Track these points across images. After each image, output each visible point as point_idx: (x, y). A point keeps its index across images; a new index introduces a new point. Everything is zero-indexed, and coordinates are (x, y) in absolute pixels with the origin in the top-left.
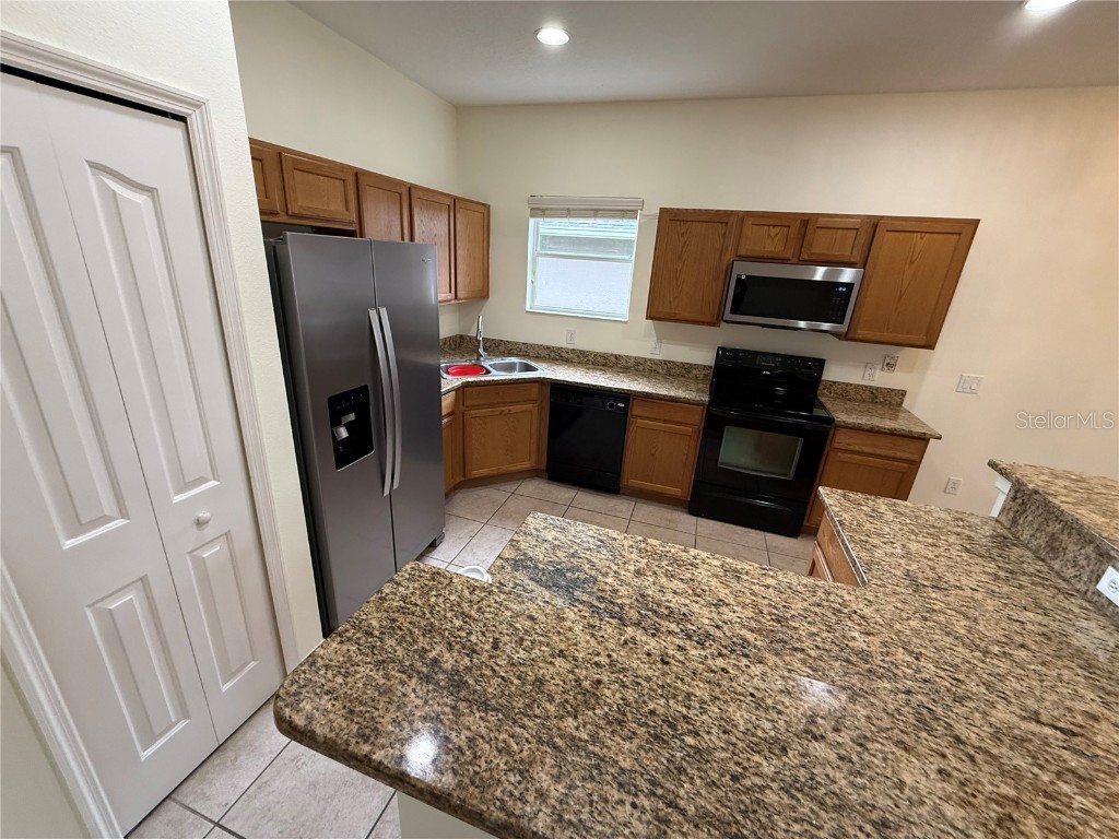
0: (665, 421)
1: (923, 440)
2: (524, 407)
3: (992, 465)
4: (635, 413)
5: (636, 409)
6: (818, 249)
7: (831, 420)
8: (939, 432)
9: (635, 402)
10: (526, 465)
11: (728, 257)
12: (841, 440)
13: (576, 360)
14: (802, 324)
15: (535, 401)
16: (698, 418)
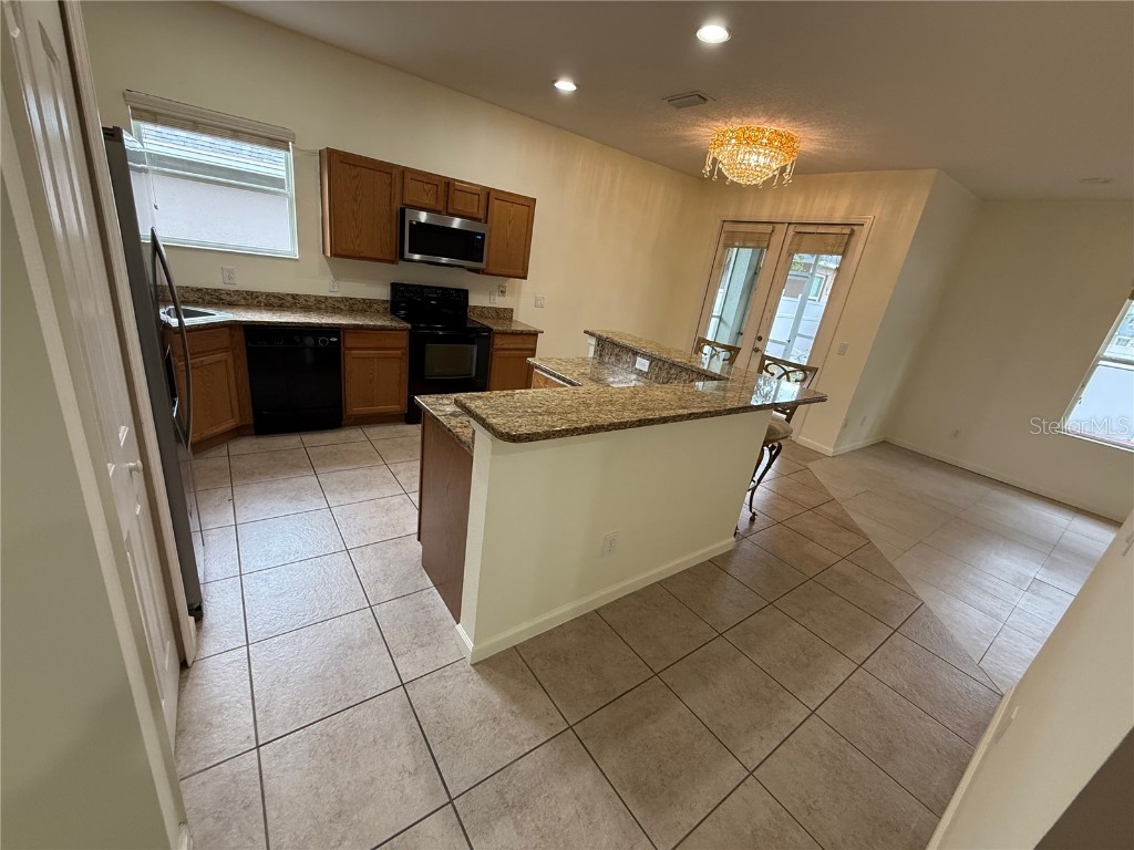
0: (376, 349)
1: (534, 335)
2: (218, 357)
3: (586, 332)
4: (348, 344)
5: (349, 342)
6: (459, 207)
7: (490, 330)
8: (540, 329)
9: (347, 335)
10: (230, 424)
11: (397, 205)
12: (498, 342)
13: (243, 302)
14: (444, 260)
15: (226, 349)
16: (404, 341)
